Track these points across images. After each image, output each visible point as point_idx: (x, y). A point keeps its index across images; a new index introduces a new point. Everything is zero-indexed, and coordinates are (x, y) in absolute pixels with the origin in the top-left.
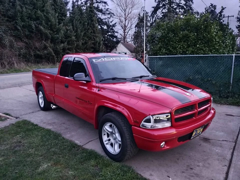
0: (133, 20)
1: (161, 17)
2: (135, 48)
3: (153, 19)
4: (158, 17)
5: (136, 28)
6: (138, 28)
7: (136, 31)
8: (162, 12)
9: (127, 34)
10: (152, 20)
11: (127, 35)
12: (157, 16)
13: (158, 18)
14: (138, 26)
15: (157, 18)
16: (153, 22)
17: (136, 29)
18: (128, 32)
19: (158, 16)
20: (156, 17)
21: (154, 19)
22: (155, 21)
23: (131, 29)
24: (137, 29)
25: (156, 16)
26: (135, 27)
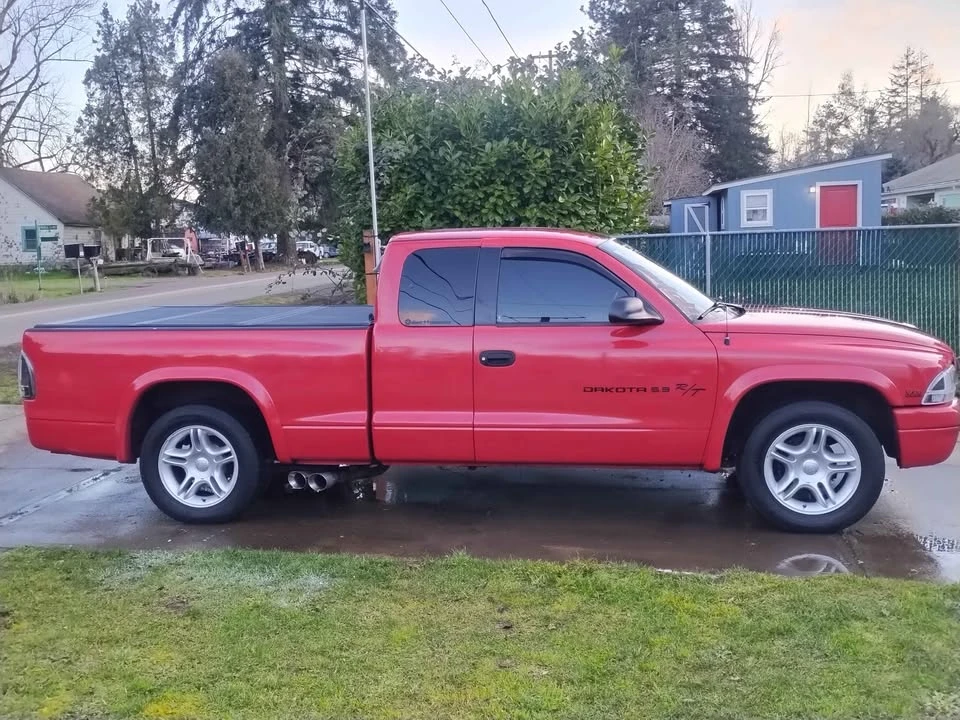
0: (46, 33)
1: (232, 33)
2: (94, 199)
3: (186, 41)
4: (213, 33)
5: (93, 85)
6: (103, 88)
7: (94, 104)
8: (230, 10)
9: (13, 116)
10: (186, 48)
11: (16, 122)
12: (209, 29)
13: (216, 38)
14: (103, 72)
15: (212, 41)
16: (191, 58)
17: (91, 91)
18: (19, 106)
19: (214, 25)
20: (203, 33)
21: (194, 45)
22: (199, 53)
23: (36, 85)
24: (97, 95)
25: (201, 27)
26: (86, 82)
